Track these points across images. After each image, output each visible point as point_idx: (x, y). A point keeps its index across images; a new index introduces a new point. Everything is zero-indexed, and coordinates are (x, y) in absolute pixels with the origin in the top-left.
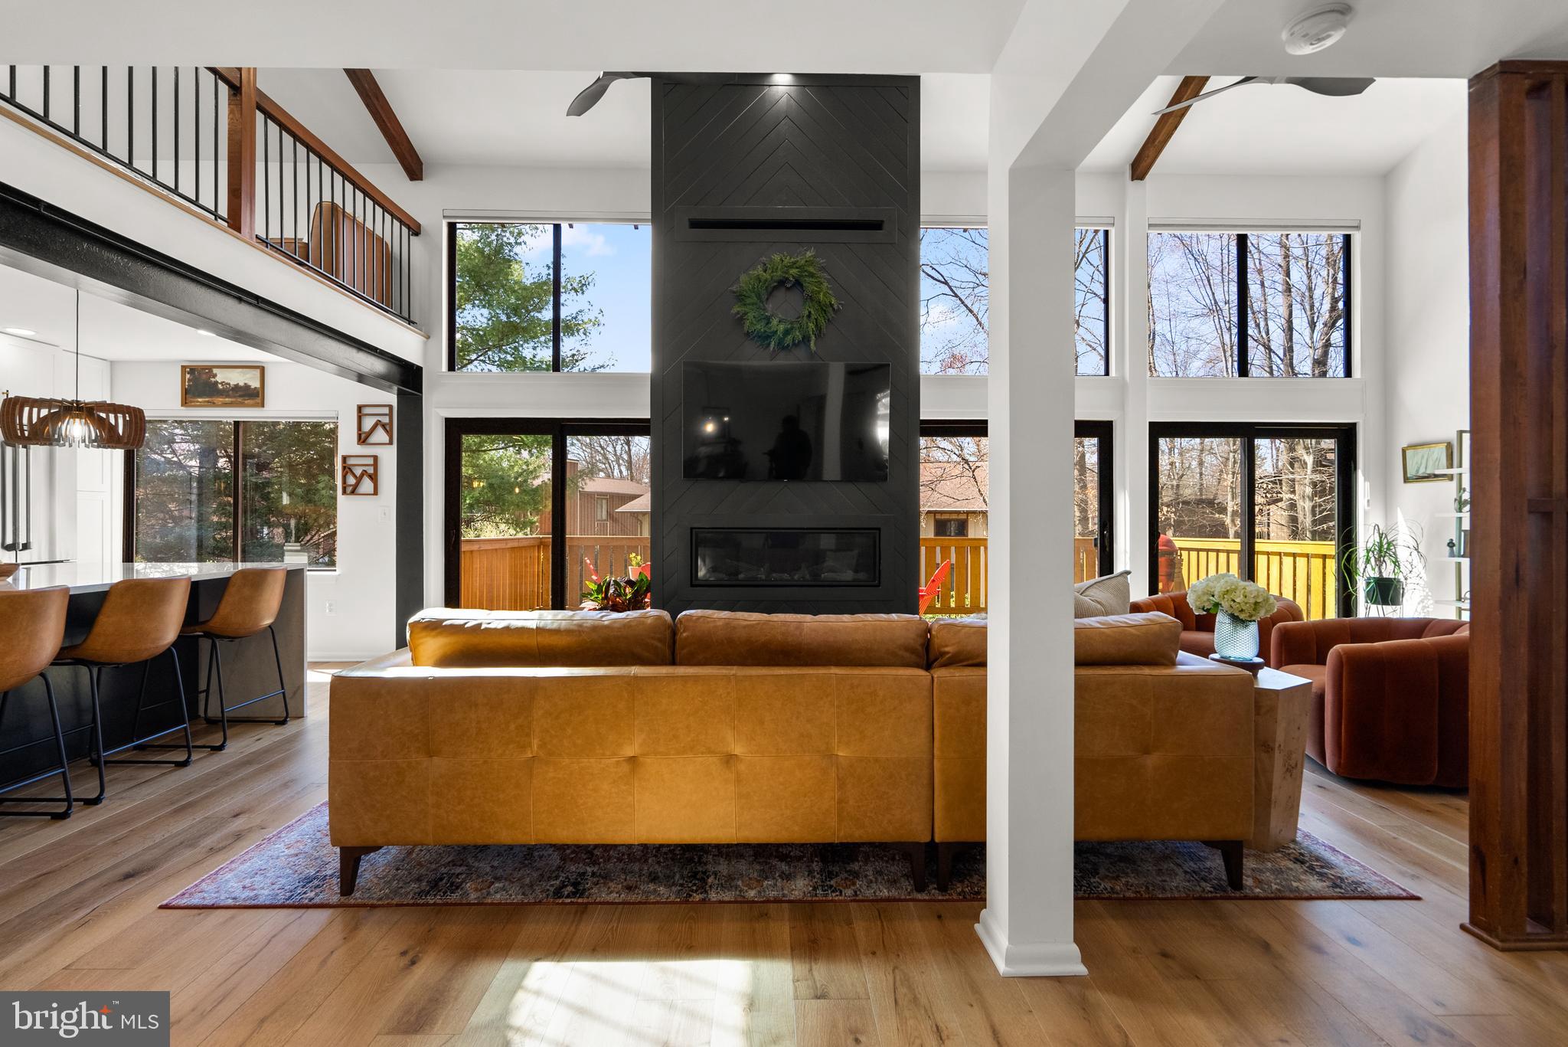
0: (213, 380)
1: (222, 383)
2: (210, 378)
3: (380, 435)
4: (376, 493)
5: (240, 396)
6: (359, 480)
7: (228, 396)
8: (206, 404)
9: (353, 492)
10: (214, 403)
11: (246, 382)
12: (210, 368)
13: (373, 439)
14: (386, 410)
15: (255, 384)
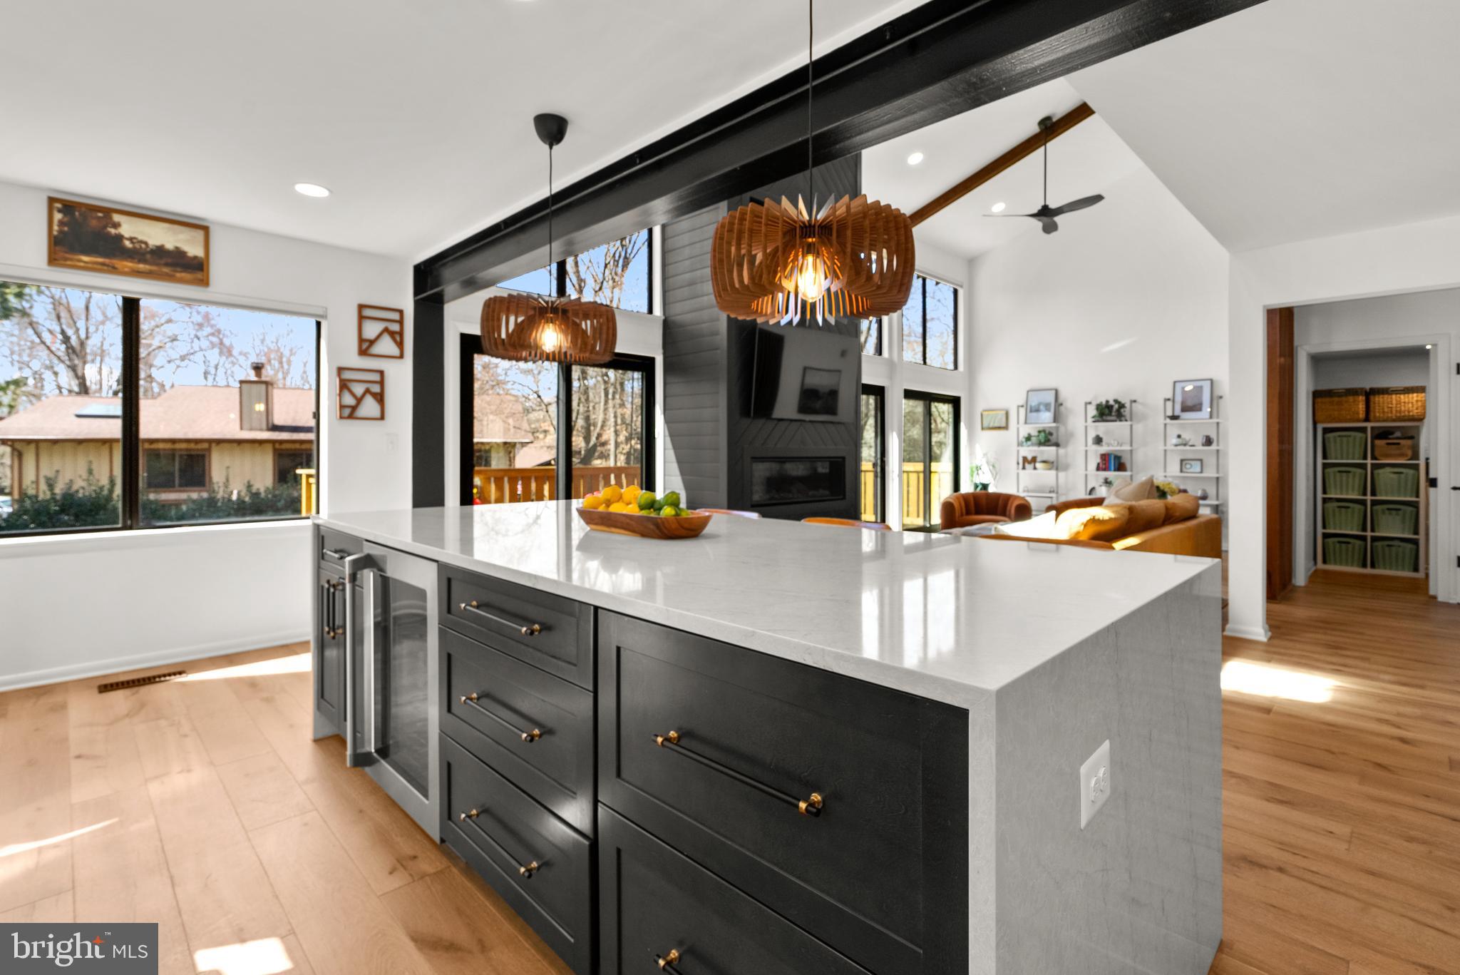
0: (113, 231)
1: (131, 239)
2: (105, 227)
3: (386, 346)
4: (382, 418)
5: (167, 265)
6: (359, 400)
7: (141, 261)
8: (99, 267)
9: (351, 416)
10: (114, 268)
11: (179, 245)
12: (108, 212)
13: (376, 349)
14: (396, 316)
15: (194, 249)
